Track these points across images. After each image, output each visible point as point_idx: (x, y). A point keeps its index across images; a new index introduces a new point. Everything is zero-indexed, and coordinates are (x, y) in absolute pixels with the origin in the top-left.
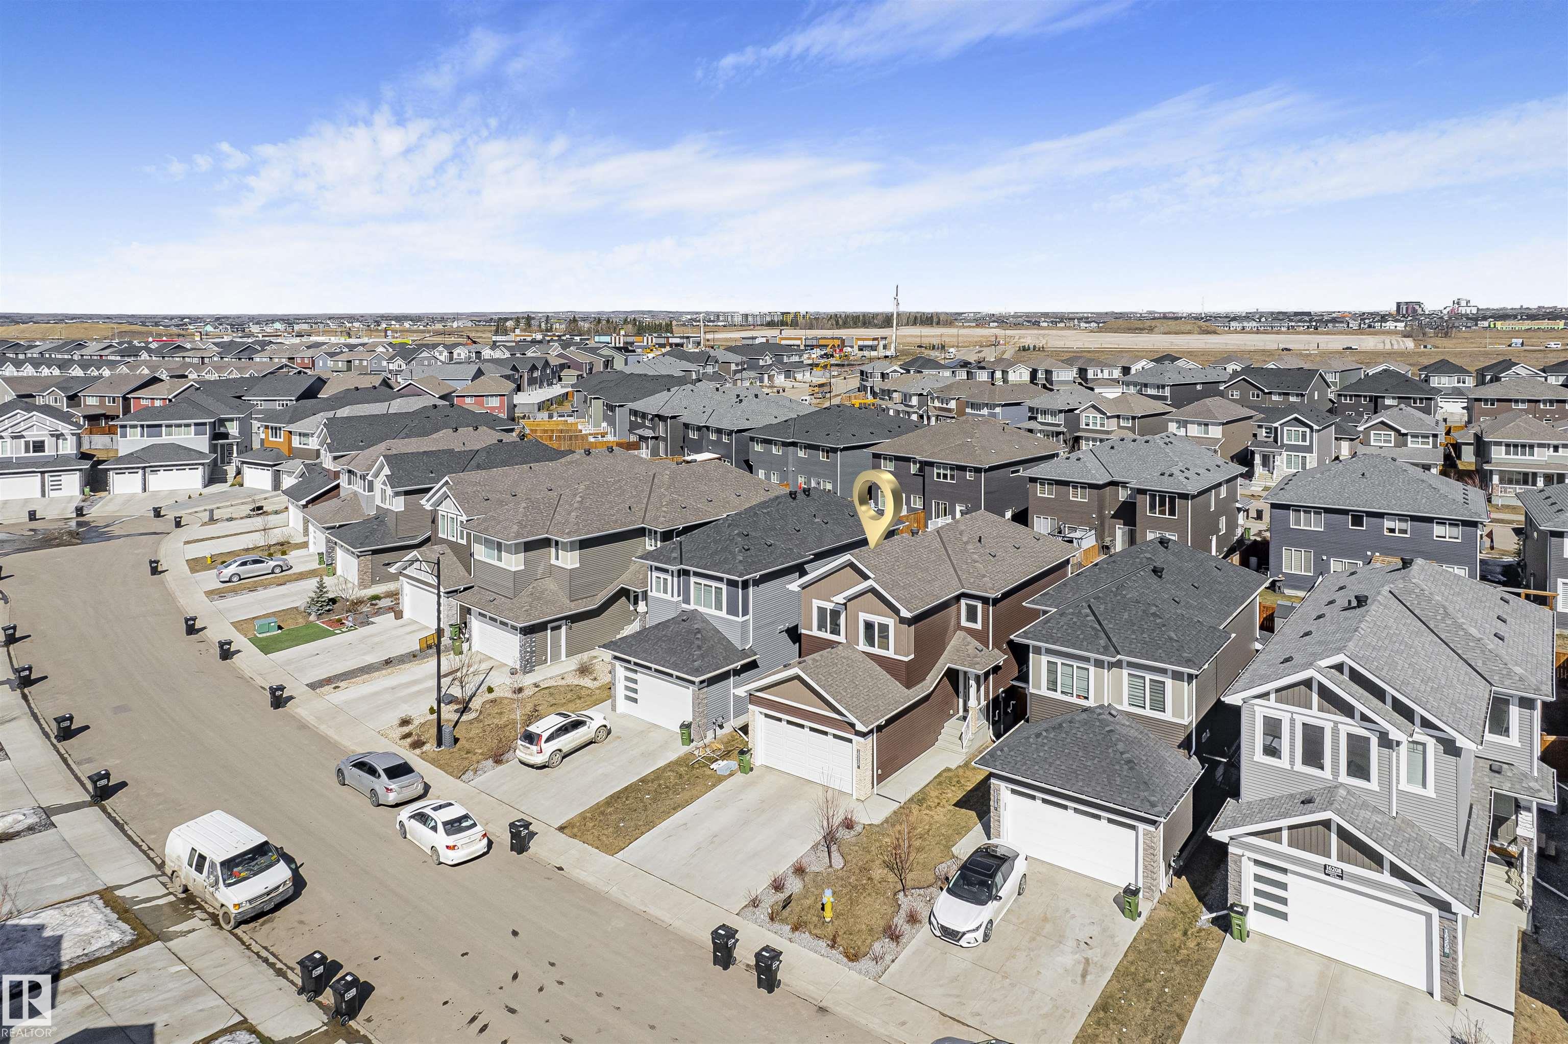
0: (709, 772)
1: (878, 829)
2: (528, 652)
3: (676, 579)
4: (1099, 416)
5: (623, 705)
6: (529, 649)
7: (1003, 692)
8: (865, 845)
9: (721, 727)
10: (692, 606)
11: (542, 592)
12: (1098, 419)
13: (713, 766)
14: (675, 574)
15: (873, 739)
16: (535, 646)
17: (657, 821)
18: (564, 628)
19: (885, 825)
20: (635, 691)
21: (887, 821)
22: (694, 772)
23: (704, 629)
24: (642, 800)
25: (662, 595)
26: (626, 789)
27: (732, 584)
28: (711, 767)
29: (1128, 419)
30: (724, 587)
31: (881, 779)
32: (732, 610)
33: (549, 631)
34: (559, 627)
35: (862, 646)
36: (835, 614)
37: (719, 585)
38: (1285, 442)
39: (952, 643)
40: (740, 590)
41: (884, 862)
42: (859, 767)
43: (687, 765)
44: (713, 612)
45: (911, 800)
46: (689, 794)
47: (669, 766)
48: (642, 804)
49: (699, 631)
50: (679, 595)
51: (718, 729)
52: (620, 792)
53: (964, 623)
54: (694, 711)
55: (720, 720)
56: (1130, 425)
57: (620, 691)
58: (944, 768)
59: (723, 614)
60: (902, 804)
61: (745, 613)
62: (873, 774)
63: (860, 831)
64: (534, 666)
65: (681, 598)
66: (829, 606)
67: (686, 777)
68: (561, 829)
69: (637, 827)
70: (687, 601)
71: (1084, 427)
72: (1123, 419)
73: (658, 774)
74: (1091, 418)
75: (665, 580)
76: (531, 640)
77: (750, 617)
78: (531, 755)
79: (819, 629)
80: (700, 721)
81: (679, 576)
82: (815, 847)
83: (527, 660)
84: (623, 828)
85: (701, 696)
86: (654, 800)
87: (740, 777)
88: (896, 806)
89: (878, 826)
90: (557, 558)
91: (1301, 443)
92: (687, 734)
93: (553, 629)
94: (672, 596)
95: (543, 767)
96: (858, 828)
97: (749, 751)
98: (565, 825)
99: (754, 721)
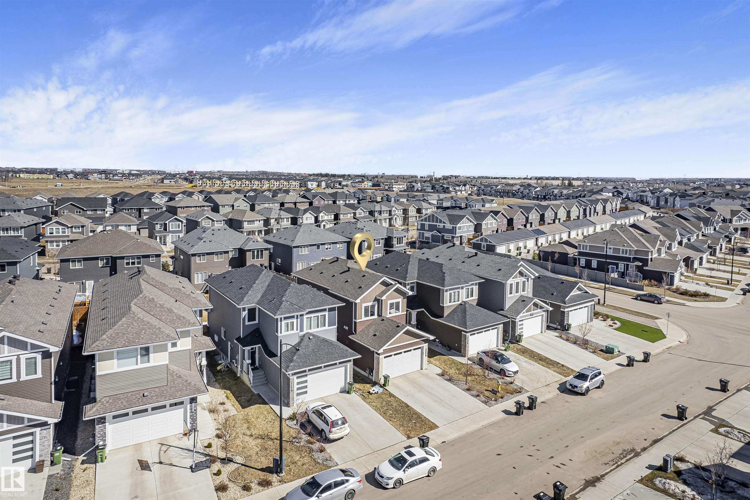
3: (299, 320)
4: (61, 227)
10: (305, 331)
12: (60, 229)
17: (415, 412)
20: (306, 387)
25: (290, 332)
26: (382, 415)
29: (79, 228)
30: (327, 313)
36: (372, 307)
37: (323, 313)
38: (170, 230)
40: (336, 312)
43: (367, 398)
44: (319, 329)
54: (350, 375)
56: (80, 231)
59: (326, 328)
66: (370, 304)
68: (409, 438)
70: (301, 330)
71: (49, 235)
72: (75, 228)
74: (54, 229)
75: (292, 322)
79: (365, 316)
82: (453, 384)
87: (389, 388)
88: (432, 365)
91: (177, 229)
94: (297, 330)
98: (407, 436)
99: (381, 362)
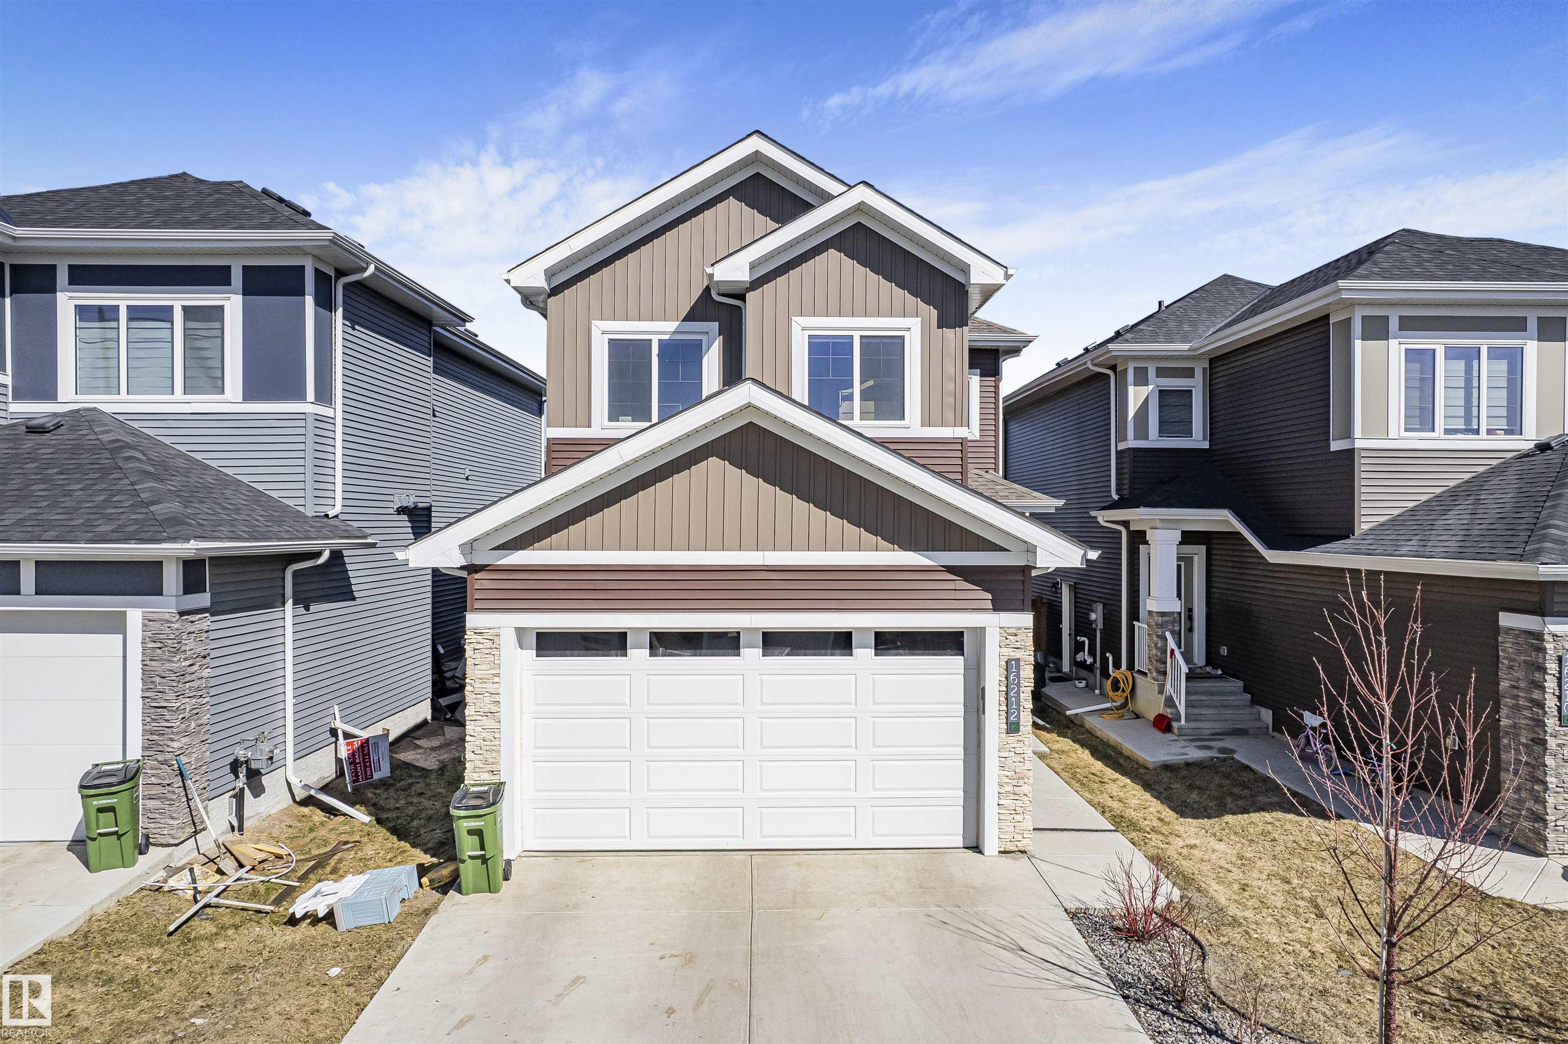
10: (70, 400)
27: (270, 281)
30: (230, 303)
32: (271, 382)
36: (682, 353)
40: (309, 300)
44: (178, 402)
59: (229, 401)
61: (324, 390)
65: (6, 380)
66: (657, 330)
70: (37, 388)
77: (336, 412)
80: (183, 750)
85: (188, 643)
99: (498, 675)
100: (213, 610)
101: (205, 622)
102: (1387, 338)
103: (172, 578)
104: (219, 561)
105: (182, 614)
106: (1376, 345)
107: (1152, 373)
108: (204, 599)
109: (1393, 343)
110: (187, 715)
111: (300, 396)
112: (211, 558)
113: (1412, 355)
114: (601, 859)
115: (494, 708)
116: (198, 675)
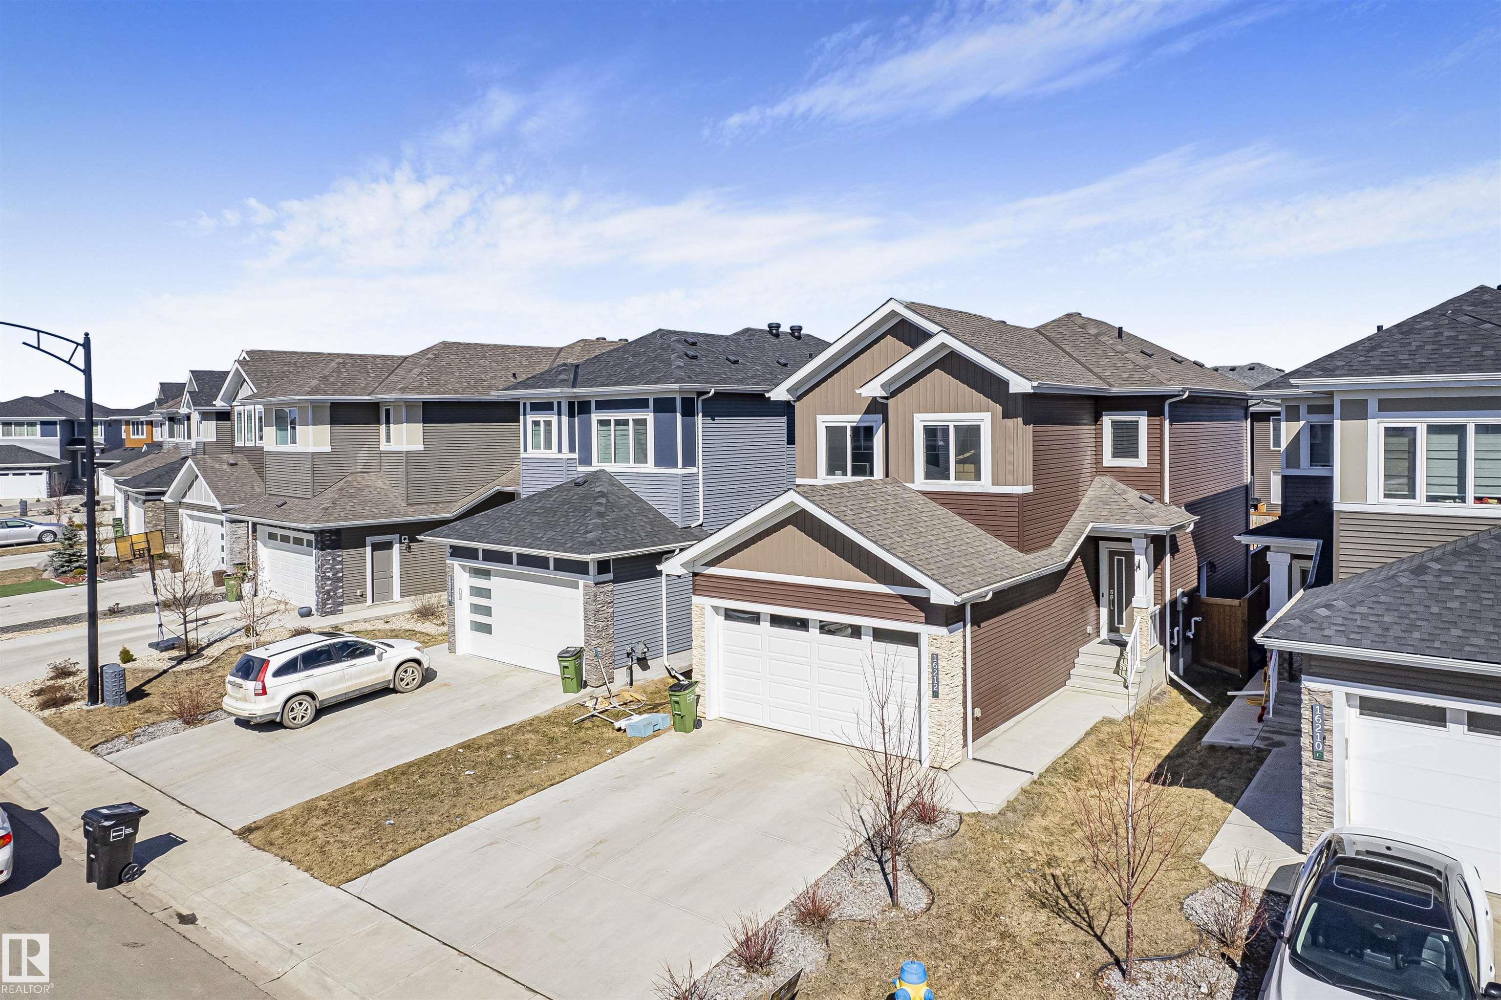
0: (609, 734)
1: (994, 823)
2: (329, 579)
3: (565, 419)
5: (466, 638)
6: (330, 574)
7: (1184, 594)
8: (972, 857)
9: (643, 663)
10: (596, 465)
11: (361, 489)
13: (622, 723)
14: (565, 408)
15: (964, 636)
16: (341, 571)
17: (473, 815)
18: (396, 547)
19: (1010, 815)
20: (487, 611)
21: (1011, 807)
22: (582, 734)
23: (613, 494)
24: (454, 779)
25: (542, 453)
26: (426, 760)
27: (664, 406)
28: (617, 725)
30: (649, 417)
31: (982, 727)
32: (665, 458)
33: (368, 549)
34: (388, 546)
35: (920, 482)
36: (863, 434)
37: (639, 415)
39: (1090, 493)
40: (679, 416)
41: (1032, 895)
42: (936, 695)
43: (569, 725)
44: (632, 467)
45: (1052, 769)
46: (563, 767)
47: (530, 725)
48: (452, 786)
49: (603, 495)
50: (572, 449)
51: (636, 668)
52: (410, 765)
53: (1108, 460)
54: (587, 627)
55: (640, 650)
57: (463, 615)
58: (1100, 719)
59: (649, 467)
60: (1036, 777)
61: (690, 460)
62: (965, 713)
63: (954, 826)
64: (342, 604)
65: (576, 456)
66: (850, 420)
67: (563, 743)
68: (245, 833)
69: (423, 826)
70: (586, 460)
73: (501, 738)
75: (548, 424)
76: (334, 560)
77: (699, 469)
78: (245, 699)
79: (831, 471)
80: (598, 645)
81: (571, 415)
82: (848, 863)
83: (328, 593)
84: (389, 829)
85: (601, 597)
86: (482, 779)
87: (673, 739)
88: (1024, 780)
89: (994, 817)
90: (388, 440)
92: (571, 670)
93: (376, 547)
94: (560, 450)
95: (271, 725)
96: (949, 823)
97: (691, 685)
98: (259, 824)
99: (704, 628)
100: (615, 581)
101: (610, 587)
102: (1365, 418)
103: (593, 569)
104: (617, 561)
105: (596, 584)
106: (1354, 424)
107: (1303, 410)
108: (610, 576)
109: (1372, 423)
110: (600, 629)
111: (675, 465)
112: (613, 559)
113: (1390, 432)
114: (746, 728)
115: (703, 644)
116: (606, 611)
